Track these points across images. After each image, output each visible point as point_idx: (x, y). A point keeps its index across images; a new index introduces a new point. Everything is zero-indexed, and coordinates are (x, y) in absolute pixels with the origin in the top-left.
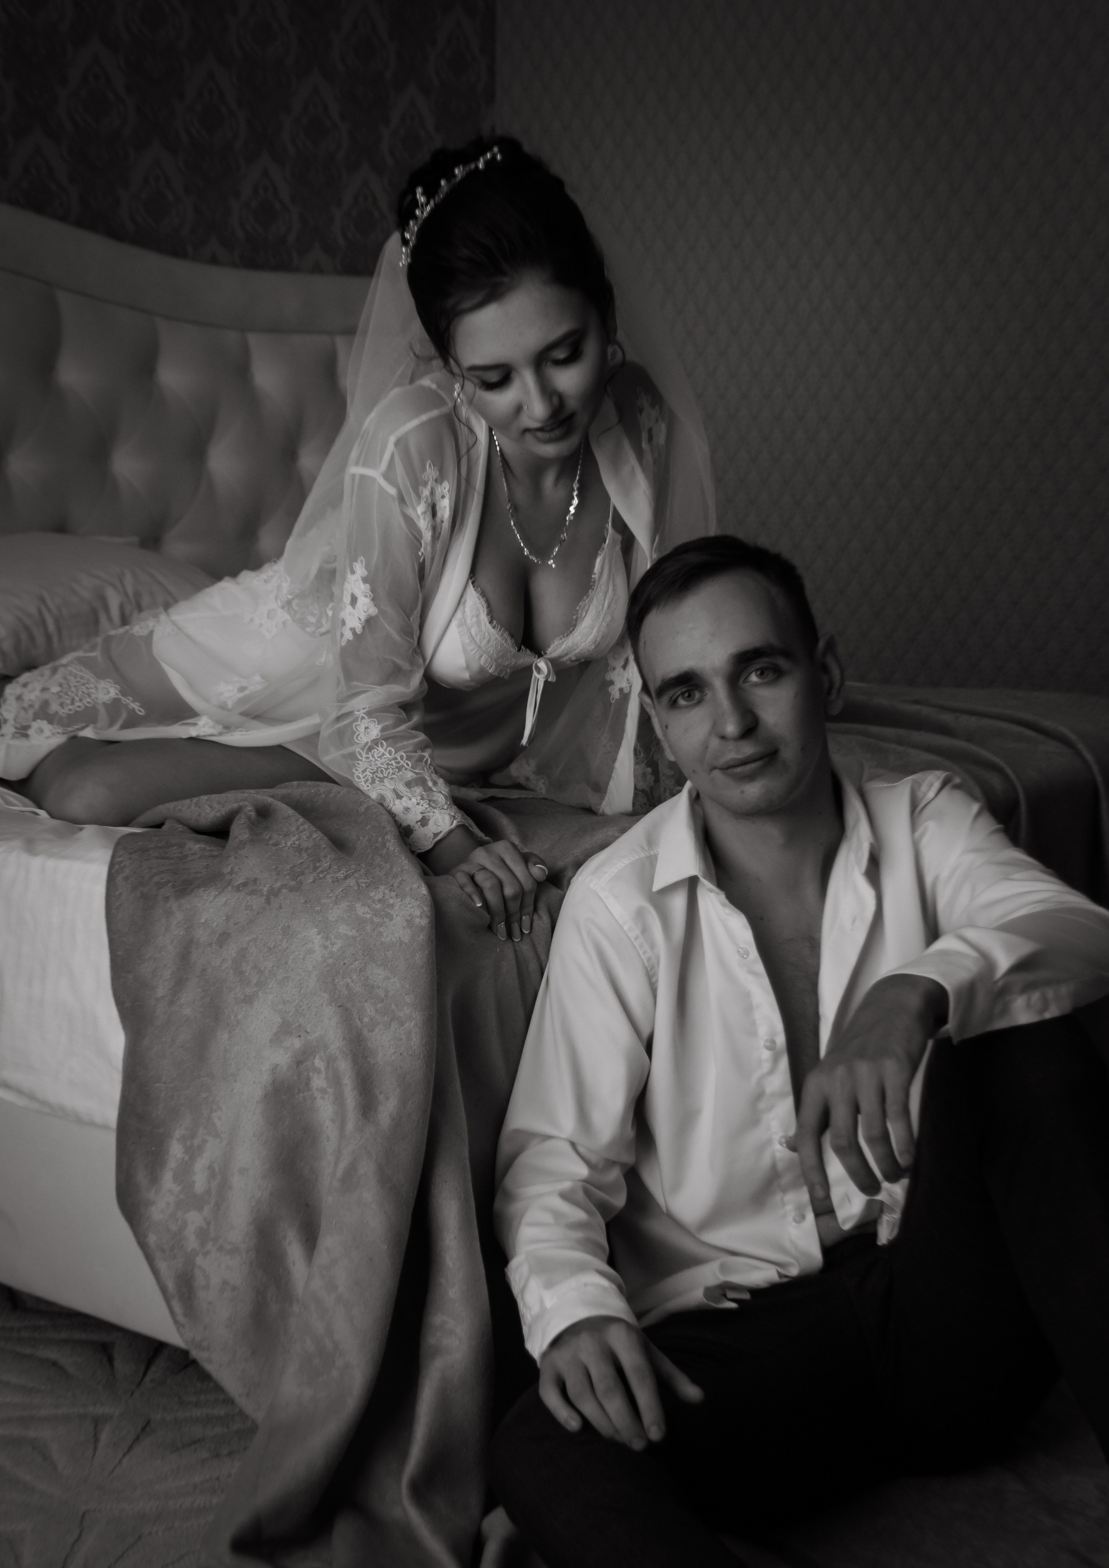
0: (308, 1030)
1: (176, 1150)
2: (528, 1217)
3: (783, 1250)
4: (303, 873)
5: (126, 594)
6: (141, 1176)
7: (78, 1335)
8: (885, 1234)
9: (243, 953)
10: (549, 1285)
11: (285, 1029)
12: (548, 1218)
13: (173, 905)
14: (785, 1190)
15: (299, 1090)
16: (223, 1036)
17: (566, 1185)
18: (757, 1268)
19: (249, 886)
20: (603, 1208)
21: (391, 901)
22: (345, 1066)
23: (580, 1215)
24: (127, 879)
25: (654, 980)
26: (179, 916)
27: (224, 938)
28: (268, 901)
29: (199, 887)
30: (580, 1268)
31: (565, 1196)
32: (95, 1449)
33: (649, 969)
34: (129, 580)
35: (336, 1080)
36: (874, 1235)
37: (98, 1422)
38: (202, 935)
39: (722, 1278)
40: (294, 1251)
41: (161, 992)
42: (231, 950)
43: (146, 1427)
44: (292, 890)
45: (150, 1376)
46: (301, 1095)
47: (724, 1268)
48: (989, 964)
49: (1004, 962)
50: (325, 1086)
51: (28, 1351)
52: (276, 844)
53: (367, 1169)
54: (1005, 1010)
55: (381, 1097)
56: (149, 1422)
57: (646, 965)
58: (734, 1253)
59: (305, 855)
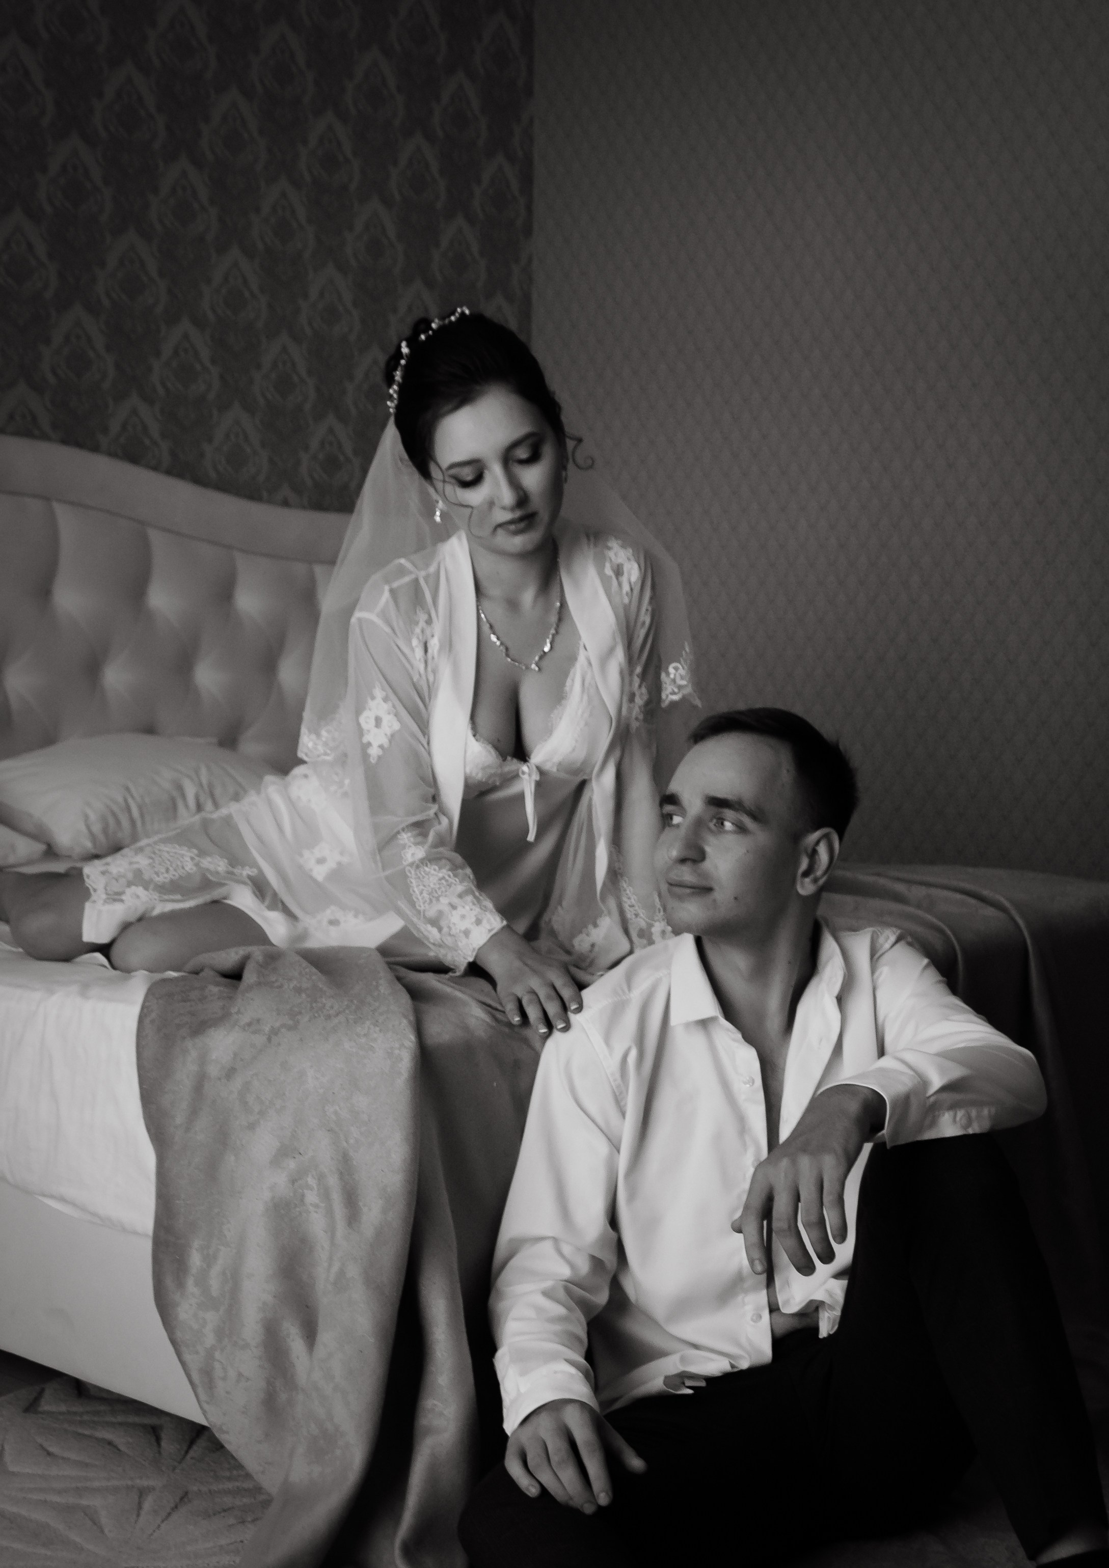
0: (302, 1152)
1: (195, 1260)
2: (514, 1313)
3: (739, 1345)
4: (300, 1013)
5: (201, 785)
6: (169, 1282)
7: (132, 1419)
8: (826, 1326)
9: (247, 1086)
10: (523, 1373)
11: (285, 1151)
12: (531, 1313)
13: (189, 1043)
14: (746, 1292)
15: (296, 1206)
16: (230, 1159)
17: (548, 1284)
18: (712, 1360)
19: (253, 1025)
20: (584, 1305)
21: (375, 1035)
22: (333, 1181)
23: (561, 1310)
24: (152, 1021)
25: (622, 1104)
26: (194, 1054)
27: (230, 1073)
28: (269, 1040)
29: (210, 1027)
30: (552, 1357)
31: (547, 1294)
32: (138, 1515)
33: (617, 1094)
34: (204, 771)
35: (326, 1195)
36: (816, 1329)
37: (142, 1493)
38: (213, 1070)
39: (681, 1368)
40: (297, 1345)
41: (179, 1119)
42: (237, 1083)
43: (184, 1497)
44: (290, 1028)
45: (192, 1453)
46: (298, 1209)
47: (683, 1359)
48: (925, 1083)
49: (937, 1082)
50: (317, 1201)
51: (87, 1432)
52: (281, 987)
53: (354, 1271)
54: (933, 1123)
55: (365, 1210)
56: (186, 1493)
57: (616, 1091)
58: (696, 1346)
59: (304, 995)
